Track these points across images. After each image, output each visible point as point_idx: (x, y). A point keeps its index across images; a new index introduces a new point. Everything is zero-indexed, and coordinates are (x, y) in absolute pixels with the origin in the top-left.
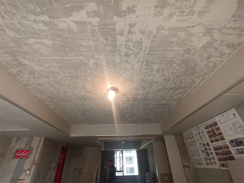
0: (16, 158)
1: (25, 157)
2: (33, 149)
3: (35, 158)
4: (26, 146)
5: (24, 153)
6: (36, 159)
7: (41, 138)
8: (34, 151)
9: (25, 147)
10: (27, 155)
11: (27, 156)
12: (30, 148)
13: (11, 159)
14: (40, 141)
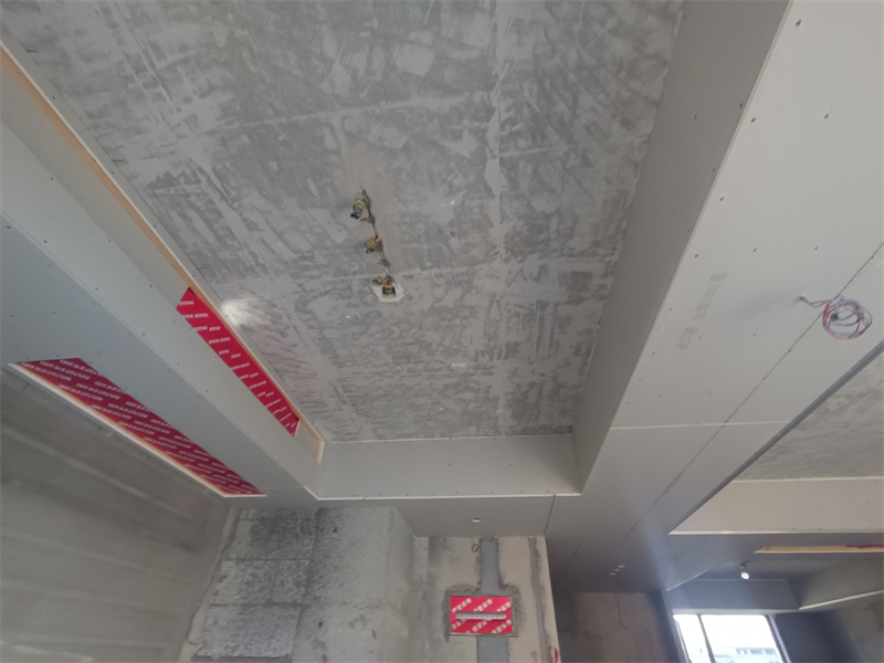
0: (460, 630)
1: (499, 629)
2: (516, 591)
3: (545, 637)
4: (481, 575)
5: (486, 611)
6: (555, 643)
7: (535, 541)
8: (528, 602)
9: (480, 583)
10: (500, 618)
11: (504, 626)
12: (503, 586)
13: (442, 637)
14: (536, 554)
